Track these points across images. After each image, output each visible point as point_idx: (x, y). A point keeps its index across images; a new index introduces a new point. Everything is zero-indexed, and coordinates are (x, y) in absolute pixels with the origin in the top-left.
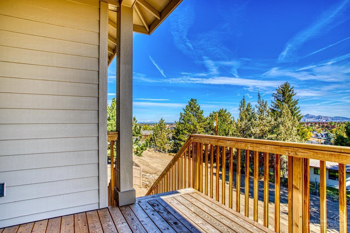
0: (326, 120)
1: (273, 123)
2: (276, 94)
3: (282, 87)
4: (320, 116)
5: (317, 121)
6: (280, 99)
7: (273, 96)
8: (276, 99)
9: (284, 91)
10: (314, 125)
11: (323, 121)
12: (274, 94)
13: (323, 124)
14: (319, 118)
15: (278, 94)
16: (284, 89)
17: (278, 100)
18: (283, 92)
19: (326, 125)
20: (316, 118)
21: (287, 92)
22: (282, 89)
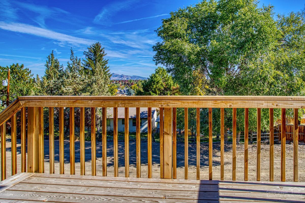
0: (127, 79)
1: (87, 81)
2: (87, 53)
3: (93, 47)
4: (122, 75)
5: (120, 79)
6: (92, 57)
7: (84, 54)
8: (87, 58)
9: (96, 50)
10: (119, 83)
11: (125, 79)
12: (85, 52)
13: (125, 82)
14: (122, 77)
15: (89, 53)
16: (96, 48)
17: (89, 58)
18: (94, 51)
19: (127, 82)
20: (120, 77)
21: (98, 51)
22: (93, 48)
